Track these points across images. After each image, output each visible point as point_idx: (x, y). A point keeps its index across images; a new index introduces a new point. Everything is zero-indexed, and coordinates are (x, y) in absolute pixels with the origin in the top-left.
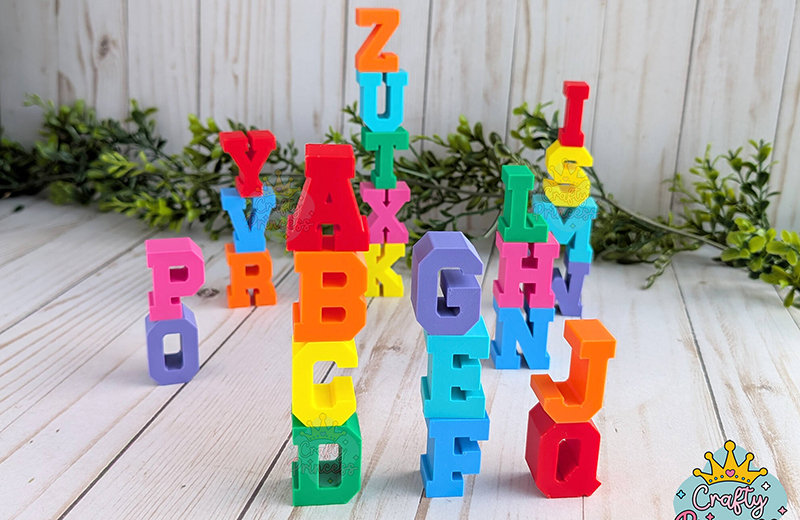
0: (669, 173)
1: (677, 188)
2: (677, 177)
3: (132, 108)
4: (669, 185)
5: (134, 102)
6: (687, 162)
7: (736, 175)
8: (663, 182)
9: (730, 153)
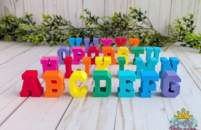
0: (168, 25)
1: (170, 28)
2: (170, 25)
3: (26, 15)
4: (168, 27)
5: (26, 13)
6: (172, 21)
7: (185, 23)
8: (166, 27)
9: (183, 17)
